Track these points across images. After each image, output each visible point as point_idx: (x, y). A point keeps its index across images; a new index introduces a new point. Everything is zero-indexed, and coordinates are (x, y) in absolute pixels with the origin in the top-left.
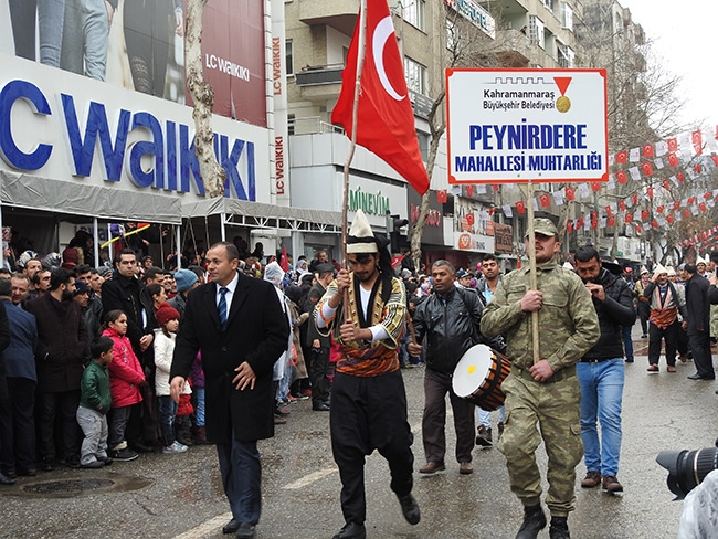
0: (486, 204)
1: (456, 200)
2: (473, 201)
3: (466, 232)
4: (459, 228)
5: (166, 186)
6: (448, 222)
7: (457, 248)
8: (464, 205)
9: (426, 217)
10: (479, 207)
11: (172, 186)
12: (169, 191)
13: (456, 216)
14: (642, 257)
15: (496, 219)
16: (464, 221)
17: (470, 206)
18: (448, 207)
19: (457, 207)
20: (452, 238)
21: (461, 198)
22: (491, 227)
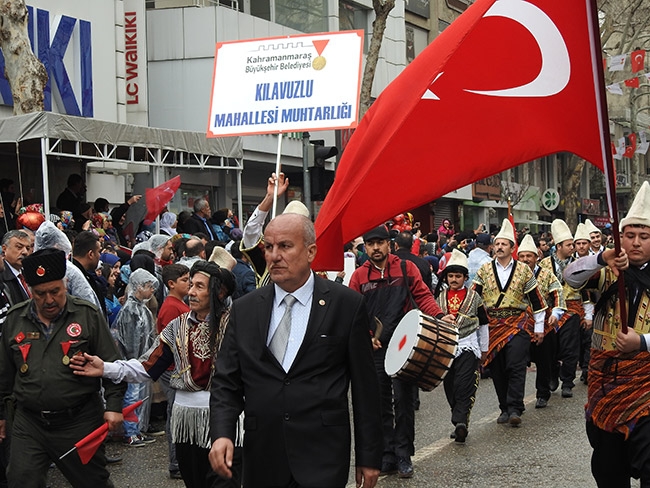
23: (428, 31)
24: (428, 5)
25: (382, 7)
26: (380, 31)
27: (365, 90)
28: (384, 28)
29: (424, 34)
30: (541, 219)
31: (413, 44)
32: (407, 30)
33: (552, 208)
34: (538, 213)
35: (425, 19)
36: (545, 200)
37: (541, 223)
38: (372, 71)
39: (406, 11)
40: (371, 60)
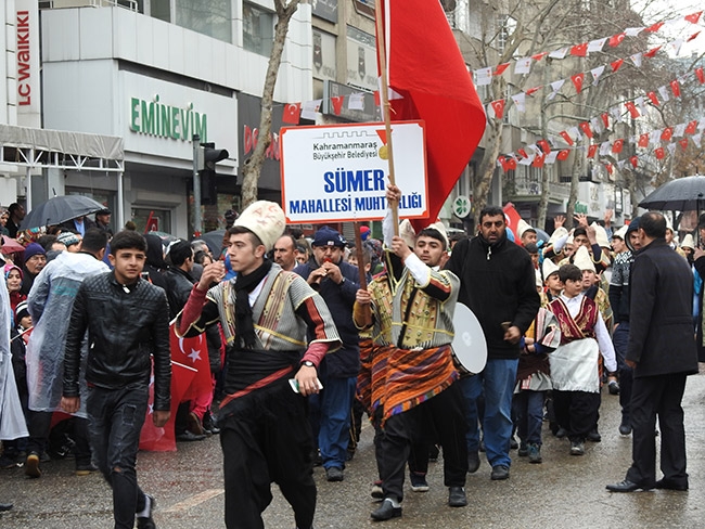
23: (336, 36)
24: (336, 11)
25: (285, 11)
26: (282, 34)
27: (267, 94)
28: (286, 32)
29: (332, 39)
30: (453, 225)
31: (320, 49)
32: (314, 35)
33: (464, 215)
34: (449, 220)
35: (333, 24)
36: (456, 207)
37: (452, 230)
38: (274, 74)
39: (313, 15)
40: (273, 64)
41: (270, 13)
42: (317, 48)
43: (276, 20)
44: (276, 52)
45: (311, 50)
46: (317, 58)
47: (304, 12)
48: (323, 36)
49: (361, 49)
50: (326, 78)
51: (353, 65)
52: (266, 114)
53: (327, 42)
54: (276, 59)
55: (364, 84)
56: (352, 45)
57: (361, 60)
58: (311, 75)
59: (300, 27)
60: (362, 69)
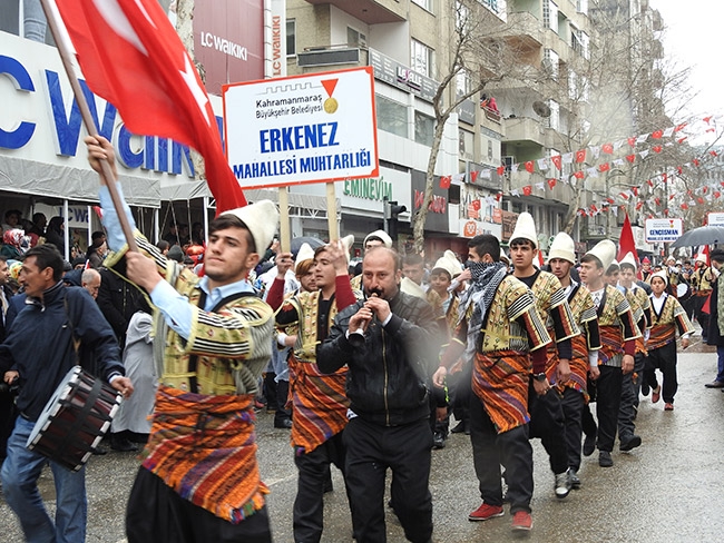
0: (493, 191)
1: (463, 187)
2: (480, 188)
3: (472, 219)
4: (464, 214)
5: (157, 168)
6: (453, 209)
7: (463, 236)
8: (471, 191)
9: (430, 203)
10: (485, 194)
11: (163, 168)
12: (159, 173)
13: (462, 202)
14: (655, 248)
15: (504, 207)
16: (470, 208)
17: (478, 192)
18: (454, 194)
19: (463, 194)
20: (457, 225)
21: (467, 185)
22: (498, 215)
41: (432, 119)
42: (461, 141)
43: (436, 123)
44: (436, 143)
45: (458, 142)
46: (462, 148)
47: (454, 118)
48: (465, 133)
49: (490, 142)
50: (467, 160)
51: (485, 152)
52: (429, 183)
53: (468, 137)
54: (436, 148)
55: (492, 164)
56: (484, 139)
57: (490, 148)
58: (457, 158)
59: (451, 127)
60: (490, 154)
